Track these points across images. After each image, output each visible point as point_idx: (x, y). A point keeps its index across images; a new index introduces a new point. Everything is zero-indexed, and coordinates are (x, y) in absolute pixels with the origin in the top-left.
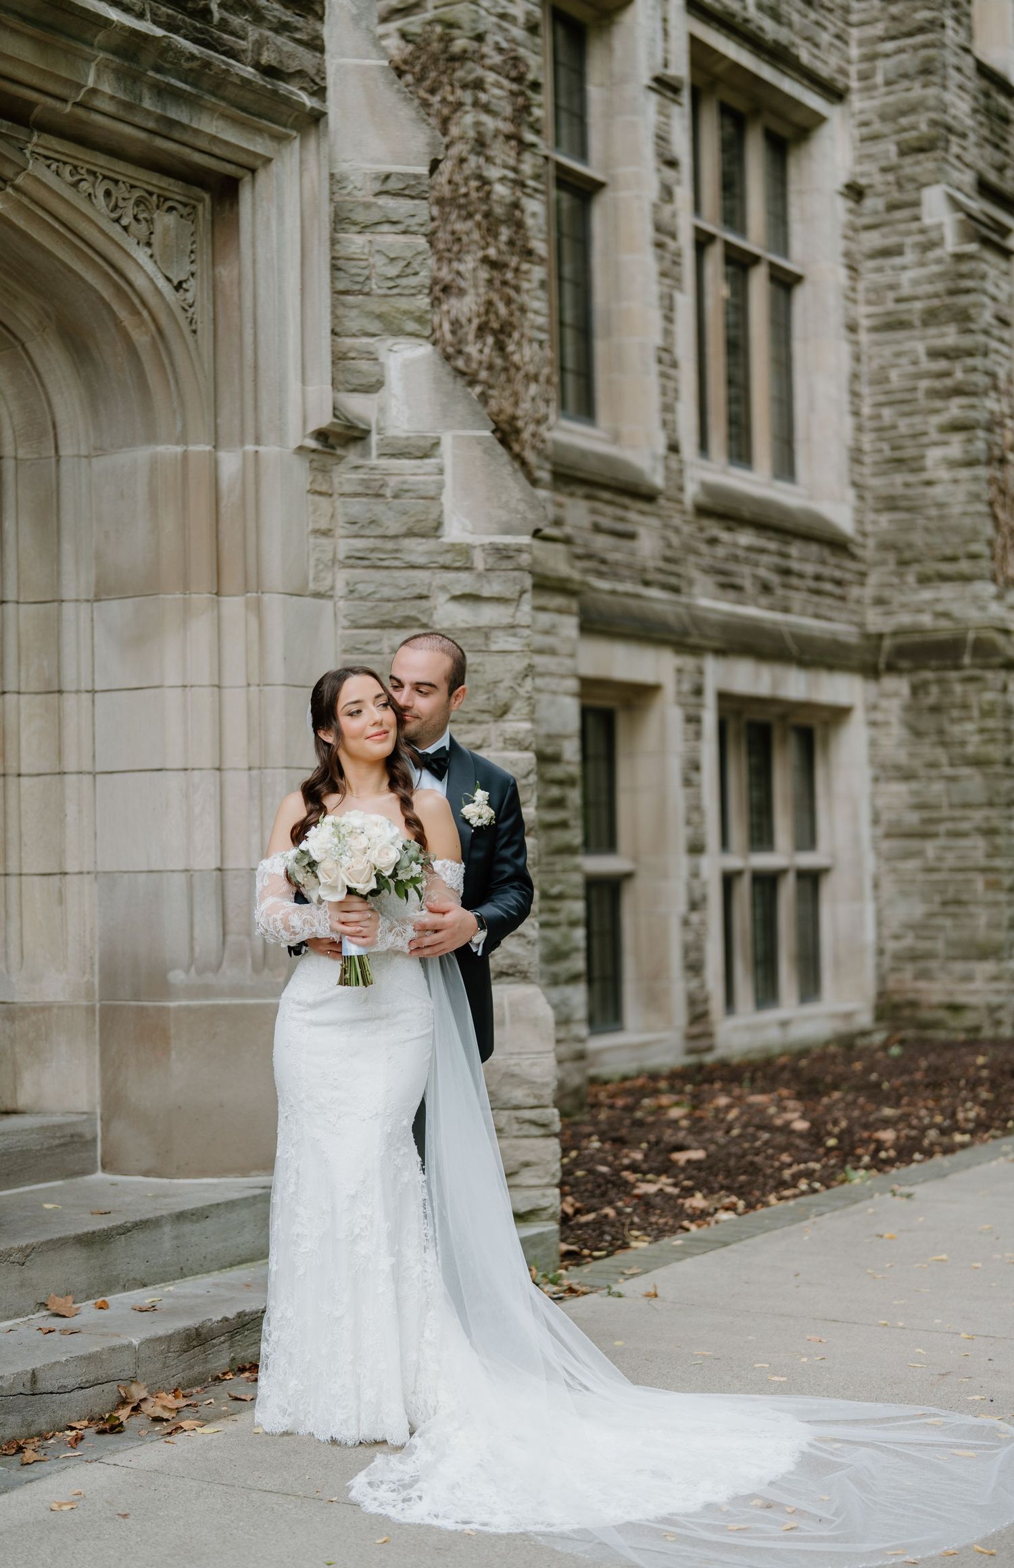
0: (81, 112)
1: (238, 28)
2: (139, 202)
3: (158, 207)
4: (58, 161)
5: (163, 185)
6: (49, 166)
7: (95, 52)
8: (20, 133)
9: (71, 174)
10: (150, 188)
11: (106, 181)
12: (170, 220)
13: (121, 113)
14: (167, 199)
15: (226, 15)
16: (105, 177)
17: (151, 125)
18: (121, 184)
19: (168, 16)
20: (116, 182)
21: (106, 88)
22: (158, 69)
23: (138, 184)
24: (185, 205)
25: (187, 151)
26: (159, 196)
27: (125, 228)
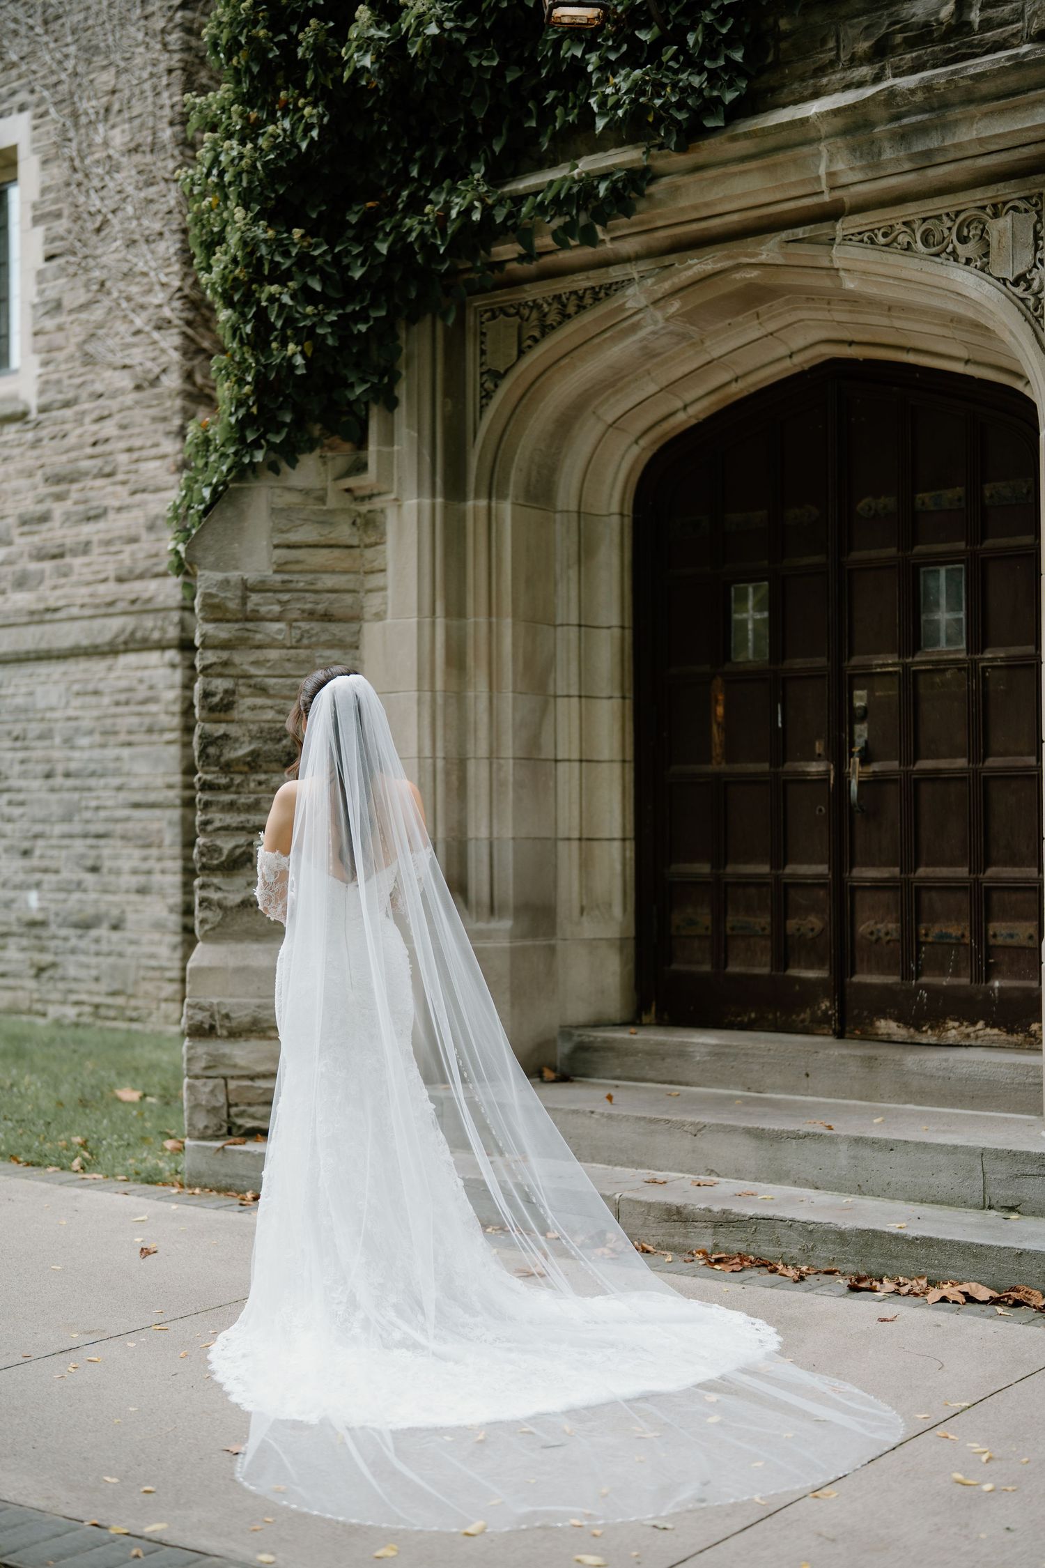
0: (838, 194)
1: (1007, 16)
2: (968, 223)
3: (996, 215)
4: (872, 230)
5: (990, 194)
6: (862, 241)
7: (815, 146)
8: (823, 229)
9: (885, 235)
10: (979, 204)
11: (928, 221)
12: (1005, 222)
13: (870, 176)
14: (1005, 203)
15: (990, 13)
16: (924, 220)
17: (907, 166)
18: (945, 218)
19: (913, 59)
20: (938, 217)
21: (840, 166)
22: (897, 117)
23: (963, 207)
24: (1027, 199)
25: (968, 163)
26: (994, 206)
27: (954, 255)
